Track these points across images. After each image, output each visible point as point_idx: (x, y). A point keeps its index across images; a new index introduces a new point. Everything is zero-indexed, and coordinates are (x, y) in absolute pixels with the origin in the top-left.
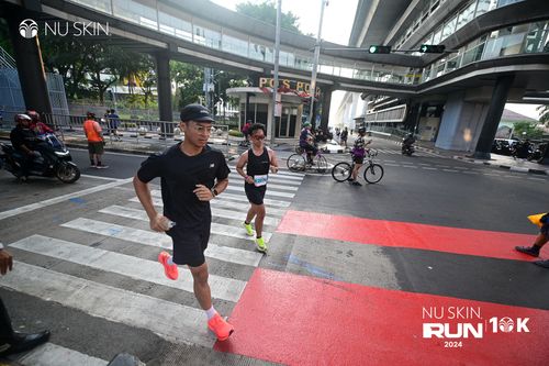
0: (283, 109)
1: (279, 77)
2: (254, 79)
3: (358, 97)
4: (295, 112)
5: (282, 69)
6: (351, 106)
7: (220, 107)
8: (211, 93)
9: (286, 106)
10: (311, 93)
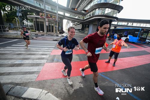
0: (49, 24)
1: (46, 13)
2: (38, 13)
3: (70, 22)
4: (53, 25)
5: (47, 11)
6: (69, 24)
7: (25, 22)
8: (20, 16)
9: (50, 23)
10: (57, 19)
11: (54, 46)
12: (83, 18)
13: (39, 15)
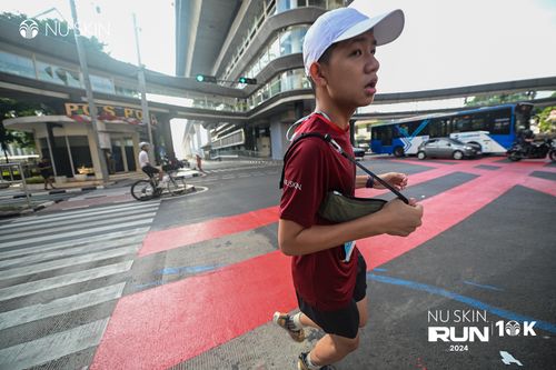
0: (112, 140)
1: (96, 104)
3: (199, 126)
4: (130, 143)
6: (195, 136)
9: (114, 136)
10: (145, 119)
11: (151, 220)
12: (245, 109)
13: (64, 113)
